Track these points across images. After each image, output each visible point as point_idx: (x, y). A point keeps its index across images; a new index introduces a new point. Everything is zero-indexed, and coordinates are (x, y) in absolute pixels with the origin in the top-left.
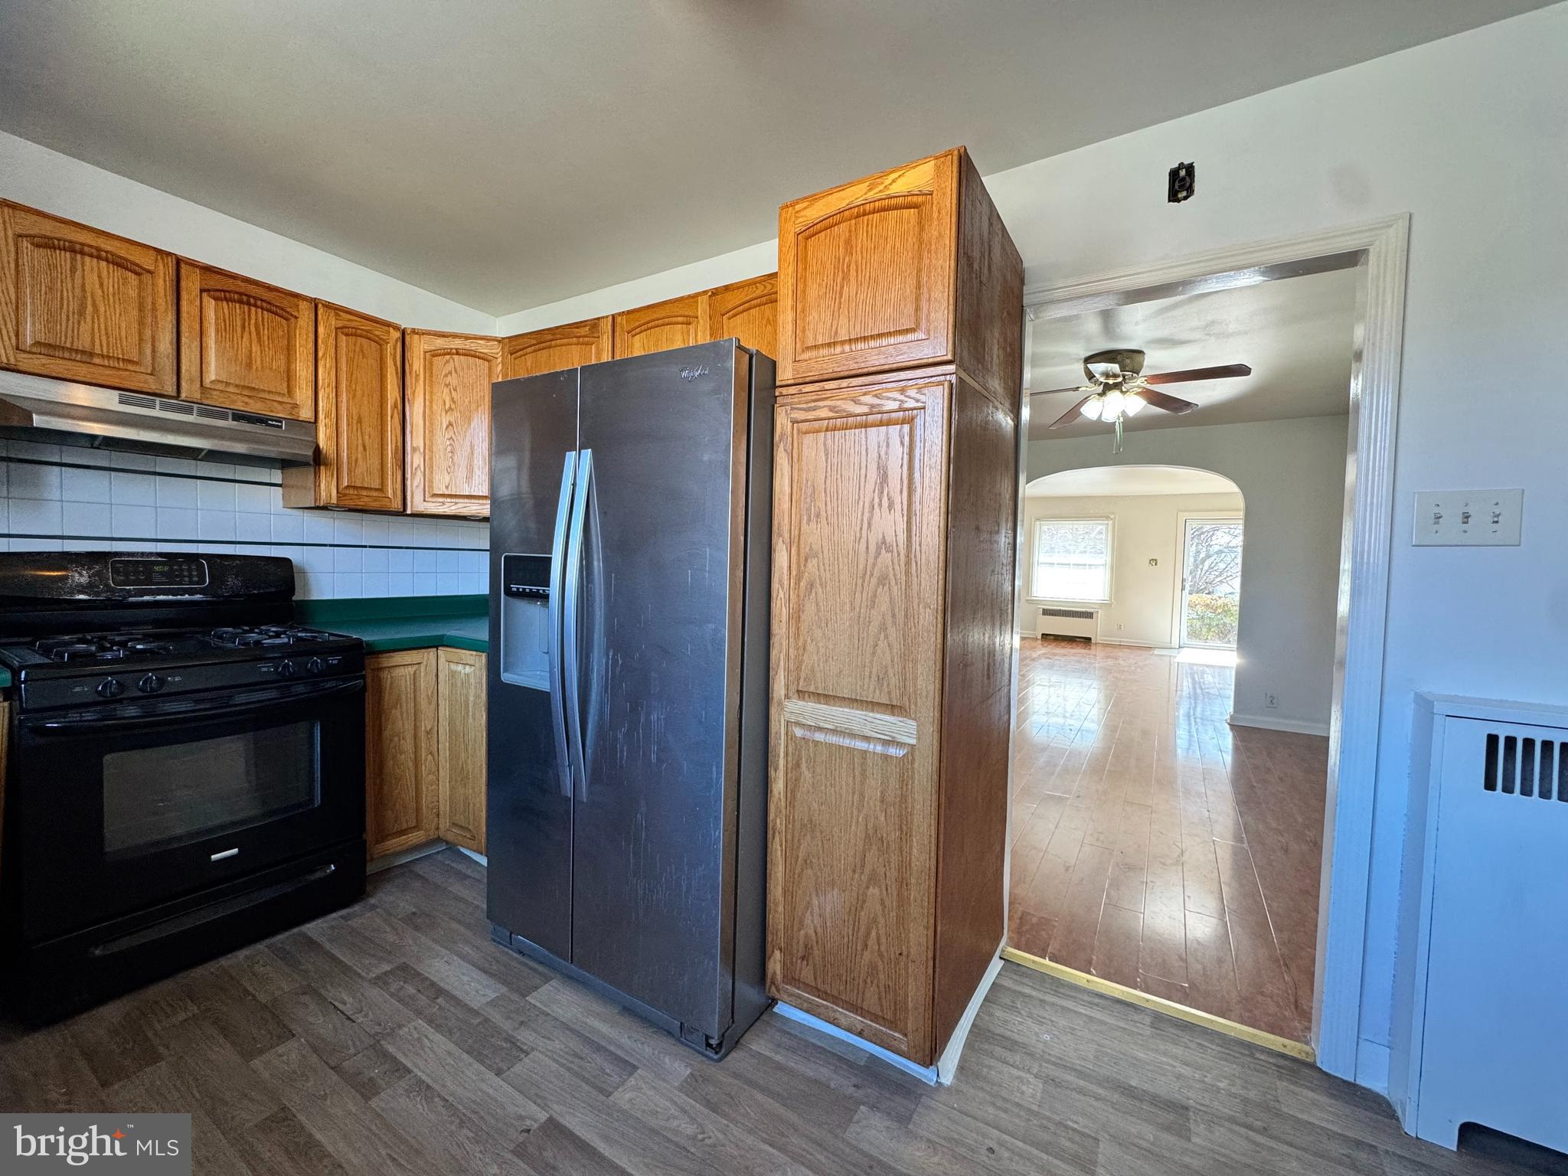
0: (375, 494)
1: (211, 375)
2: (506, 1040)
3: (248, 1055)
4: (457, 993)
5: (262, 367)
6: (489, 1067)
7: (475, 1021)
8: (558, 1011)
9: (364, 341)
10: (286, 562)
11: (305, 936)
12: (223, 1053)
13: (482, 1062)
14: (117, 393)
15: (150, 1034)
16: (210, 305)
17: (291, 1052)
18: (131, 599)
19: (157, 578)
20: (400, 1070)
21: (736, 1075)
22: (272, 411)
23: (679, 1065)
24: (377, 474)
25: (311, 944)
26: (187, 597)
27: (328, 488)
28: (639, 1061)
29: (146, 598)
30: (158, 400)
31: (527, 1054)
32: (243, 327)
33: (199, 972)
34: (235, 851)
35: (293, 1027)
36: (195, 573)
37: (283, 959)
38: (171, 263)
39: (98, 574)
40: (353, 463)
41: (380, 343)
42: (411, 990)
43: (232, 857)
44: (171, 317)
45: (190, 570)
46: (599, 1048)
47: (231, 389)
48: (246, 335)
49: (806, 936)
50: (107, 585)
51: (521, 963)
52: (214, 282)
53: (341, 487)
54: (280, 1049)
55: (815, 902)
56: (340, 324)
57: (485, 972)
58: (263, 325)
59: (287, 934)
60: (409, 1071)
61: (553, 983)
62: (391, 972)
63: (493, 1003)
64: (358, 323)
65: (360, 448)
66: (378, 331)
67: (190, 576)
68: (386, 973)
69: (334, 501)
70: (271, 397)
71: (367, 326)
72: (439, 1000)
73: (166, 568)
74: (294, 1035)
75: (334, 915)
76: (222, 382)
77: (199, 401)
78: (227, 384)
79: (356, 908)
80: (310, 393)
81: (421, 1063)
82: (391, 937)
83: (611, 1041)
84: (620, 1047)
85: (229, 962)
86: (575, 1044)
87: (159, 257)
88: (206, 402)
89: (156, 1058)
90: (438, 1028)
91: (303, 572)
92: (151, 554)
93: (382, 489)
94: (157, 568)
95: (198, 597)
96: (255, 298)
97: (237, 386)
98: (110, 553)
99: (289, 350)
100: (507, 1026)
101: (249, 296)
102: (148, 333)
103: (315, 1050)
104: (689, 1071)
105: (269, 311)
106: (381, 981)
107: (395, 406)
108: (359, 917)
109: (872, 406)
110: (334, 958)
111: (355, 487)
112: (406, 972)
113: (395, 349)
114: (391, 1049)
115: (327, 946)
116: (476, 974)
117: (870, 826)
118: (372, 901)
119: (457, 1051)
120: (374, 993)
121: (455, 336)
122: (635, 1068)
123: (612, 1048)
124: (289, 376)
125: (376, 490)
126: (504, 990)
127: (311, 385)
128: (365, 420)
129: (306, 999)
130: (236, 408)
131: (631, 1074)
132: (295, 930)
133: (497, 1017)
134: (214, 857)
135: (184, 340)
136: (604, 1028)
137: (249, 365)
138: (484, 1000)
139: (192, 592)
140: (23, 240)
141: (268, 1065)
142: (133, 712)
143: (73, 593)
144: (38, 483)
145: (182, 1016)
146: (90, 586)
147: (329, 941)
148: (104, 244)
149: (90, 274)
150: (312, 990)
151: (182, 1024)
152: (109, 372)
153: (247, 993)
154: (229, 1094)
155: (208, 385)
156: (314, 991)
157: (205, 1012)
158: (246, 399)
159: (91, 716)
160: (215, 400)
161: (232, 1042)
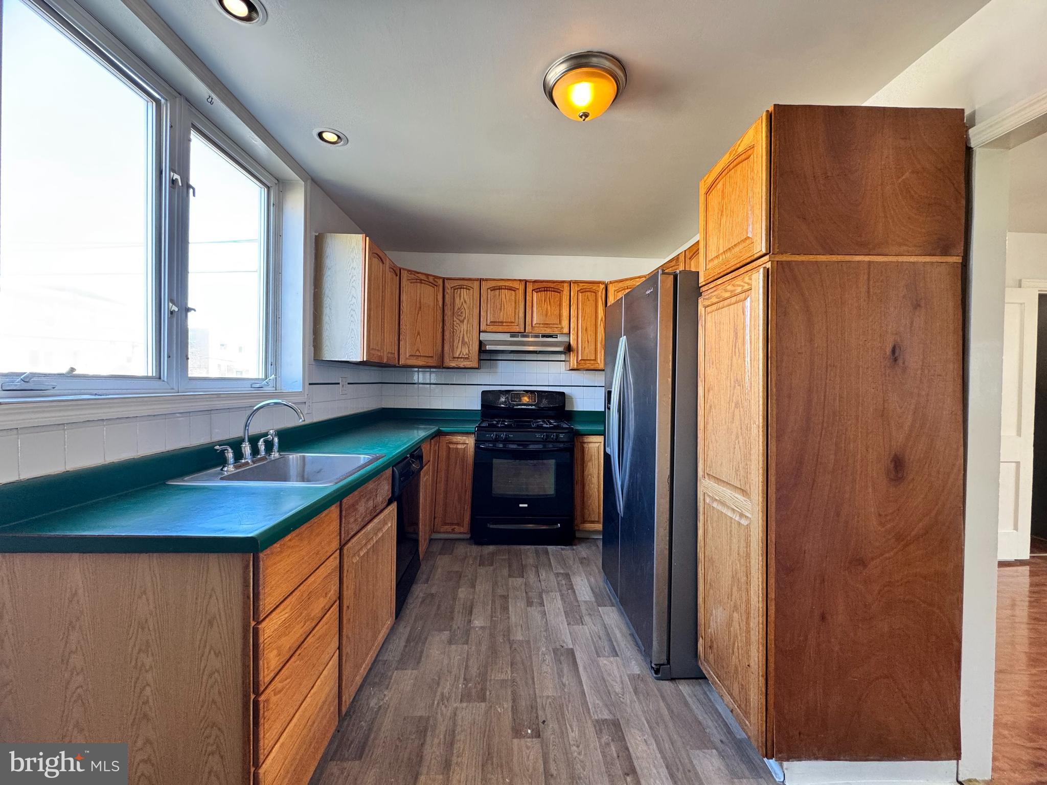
0: (592, 362)
1: (535, 322)
2: (580, 616)
3: (510, 576)
4: (576, 591)
5: (551, 314)
6: (567, 621)
7: (576, 604)
8: (606, 618)
9: (589, 293)
10: (563, 394)
11: (547, 550)
12: (505, 572)
13: (566, 618)
14: (509, 334)
15: (494, 557)
16: (535, 294)
17: (520, 581)
18: (515, 407)
20: (542, 604)
21: (659, 690)
22: (554, 332)
23: (637, 666)
24: (593, 352)
25: (547, 553)
27: (573, 362)
28: (621, 655)
29: (519, 407)
30: (520, 334)
31: (583, 624)
32: (545, 300)
33: (515, 547)
34: (528, 506)
35: (525, 574)
36: (533, 398)
37: (536, 554)
38: (523, 283)
39: (507, 398)
40: (583, 349)
41: (595, 293)
42: (564, 582)
43: (525, 507)
44: (523, 303)
46: (610, 640)
48: (546, 303)
49: (711, 632)
50: (509, 402)
51: (608, 594)
52: (537, 286)
53: (579, 360)
54: (518, 579)
55: (714, 612)
56: (579, 289)
57: (592, 590)
58: (552, 298)
59: (543, 546)
60: (544, 606)
61: (613, 608)
62: (562, 574)
63: (586, 602)
64: (586, 286)
65: (587, 342)
66: (595, 287)
68: (560, 573)
69: (575, 367)
70: (554, 325)
71: (590, 286)
72: (569, 591)
74: (523, 577)
75: (560, 547)
76: (538, 322)
77: (531, 332)
78: (540, 324)
80: (567, 322)
81: (549, 605)
82: (571, 563)
83: (616, 641)
84: (618, 645)
86: (602, 633)
87: (521, 282)
88: (533, 332)
89: (492, 565)
90: (562, 599)
91: (571, 398)
92: (521, 390)
93: (595, 360)
95: (533, 407)
96: (550, 288)
97: (543, 324)
98: (511, 390)
99: (560, 305)
100: (584, 611)
101: (547, 287)
102: (517, 311)
103: (526, 584)
104: (638, 673)
105: (553, 291)
106: (557, 575)
107: (602, 320)
108: (567, 552)
109: (732, 291)
110: (550, 560)
111: (584, 360)
112: (567, 576)
113: (602, 293)
114: (544, 597)
115: (551, 557)
116: (589, 589)
117: (734, 568)
118: (574, 547)
119: (562, 609)
120: (552, 577)
121: (627, 280)
122: (617, 655)
123: (615, 644)
124: (560, 316)
125: (593, 360)
126: (593, 599)
127: (568, 318)
128: (589, 329)
129: (534, 569)
130: (543, 332)
131: (614, 656)
132: (546, 546)
133: (583, 608)
134: (520, 505)
135: (527, 310)
136: (619, 635)
137: (546, 315)
138: (583, 599)
139: (531, 405)
140: (489, 290)
141: (513, 582)
142: (501, 446)
143: (500, 404)
144: (496, 367)
145: (504, 557)
146: (505, 402)
147: (553, 555)
148: (507, 284)
149: (503, 296)
150: (537, 567)
151: (502, 560)
152: (507, 327)
153: (521, 559)
154: (500, 584)
155: (534, 325)
156: (537, 568)
157: (509, 559)
158: (545, 329)
159: (491, 445)
160: (537, 331)
161: (509, 571)
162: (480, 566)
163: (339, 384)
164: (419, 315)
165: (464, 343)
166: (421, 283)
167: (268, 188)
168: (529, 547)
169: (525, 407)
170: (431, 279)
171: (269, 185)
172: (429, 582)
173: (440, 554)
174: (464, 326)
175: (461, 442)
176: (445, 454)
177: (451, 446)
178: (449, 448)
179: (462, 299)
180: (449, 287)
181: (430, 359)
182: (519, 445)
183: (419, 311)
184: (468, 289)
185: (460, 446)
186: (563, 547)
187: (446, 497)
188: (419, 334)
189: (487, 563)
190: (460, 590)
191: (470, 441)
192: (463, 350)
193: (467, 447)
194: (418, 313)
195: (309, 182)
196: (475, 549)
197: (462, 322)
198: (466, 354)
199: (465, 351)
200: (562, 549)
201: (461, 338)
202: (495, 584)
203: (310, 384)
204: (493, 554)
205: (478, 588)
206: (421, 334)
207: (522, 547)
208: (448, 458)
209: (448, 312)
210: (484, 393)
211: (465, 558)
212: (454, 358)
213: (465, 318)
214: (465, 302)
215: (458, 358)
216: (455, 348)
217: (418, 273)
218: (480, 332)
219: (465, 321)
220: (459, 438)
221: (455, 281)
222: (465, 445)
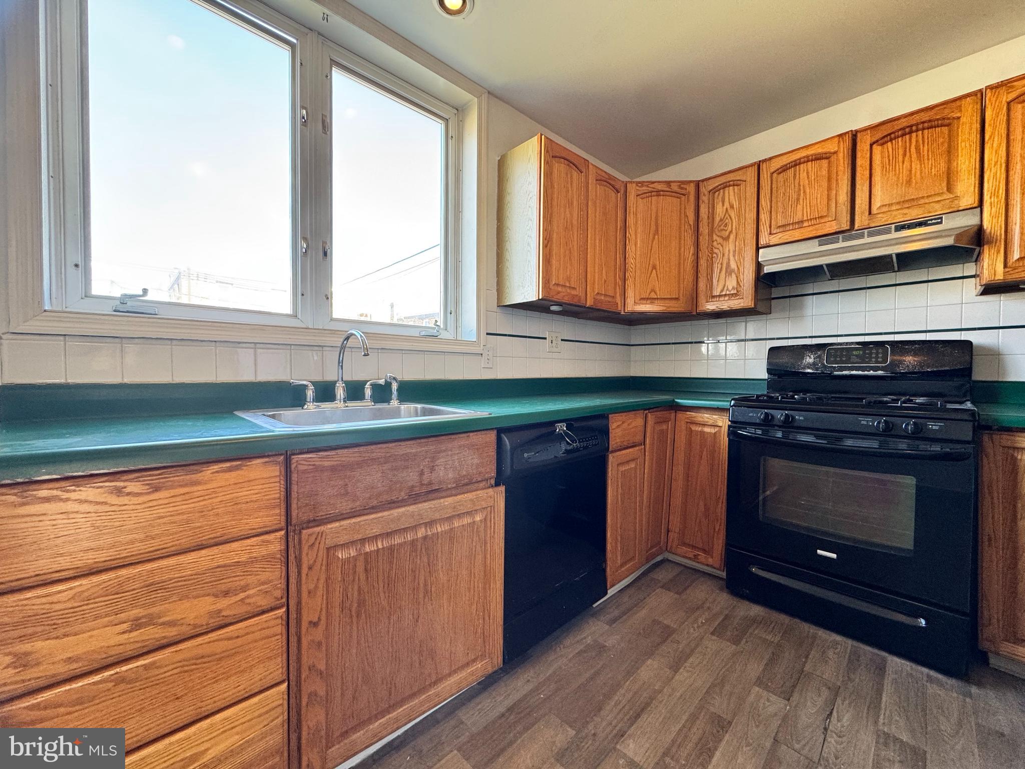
1: (876, 204)
3: (759, 682)
5: (922, 178)
10: (966, 345)
11: (884, 660)
12: (755, 669)
14: (817, 240)
15: (750, 631)
16: (880, 149)
17: (774, 705)
18: (836, 373)
19: (854, 359)
22: (930, 212)
25: (881, 669)
26: (872, 372)
27: (991, 266)
29: (845, 373)
30: (841, 236)
32: (905, 155)
34: (834, 556)
36: (880, 355)
37: (850, 661)
38: (849, 138)
39: (819, 357)
43: (832, 559)
44: (849, 175)
45: (877, 353)
47: (894, 208)
48: (907, 158)
50: (823, 364)
52: (882, 132)
53: (1010, 261)
54: (773, 698)
58: (923, 143)
59: (876, 651)
67: (877, 357)
68: (898, 739)
70: (931, 200)
73: (861, 352)
74: (789, 700)
75: (925, 670)
76: (886, 205)
77: (868, 226)
78: (890, 205)
79: (951, 682)
80: (973, 180)
82: (947, 727)
85: (824, 635)
87: (841, 139)
88: (873, 225)
89: (737, 642)
91: (997, 354)
92: (852, 343)
94: (855, 353)
95: (880, 373)
96: (917, 125)
97: (898, 203)
98: (828, 344)
99: (948, 153)
101: (911, 126)
102: (835, 192)
103: (785, 719)
105: (930, 129)
106: (885, 739)
108: (943, 690)
110: (879, 692)
112: (916, 757)
115: (888, 685)
120: (867, 738)
127: (975, 172)
129: (825, 693)
130: (898, 221)
134: (820, 552)
137: (909, 182)
139: (876, 369)
140: (775, 175)
141: (759, 697)
142: (779, 434)
143: (804, 368)
144: (801, 307)
145: (769, 637)
146: (814, 364)
147: (895, 681)
148: (810, 152)
149: (804, 175)
150: (835, 692)
151: (765, 640)
152: (811, 228)
153: (807, 657)
154: (727, 687)
155: (874, 210)
156: (836, 695)
157: (779, 645)
158: (906, 211)
159: (759, 432)
160: (881, 220)
161: (764, 670)
162: (713, 634)
163: (545, 338)
164: (656, 241)
165: (729, 272)
166: (658, 195)
167: (446, 121)
168: (839, 638)
169: (860, 373)
170: (675, 187)
171: (447, 117)
172: (614, 625)
173: (662, 587)
174: (730, 246)
175: (711, 422)
176: (683, 438)
177: (694, 428)
178: (691, 431)
179: (727, 204)
180: (706, 193)
181: (674, 302)
182: (817, 437)
183: (654, 235)
184: (737, 185)
185: (707, 430)
186: (932, 673)
187: (685, 503)
188: (654, 267)
189: (729, 633)
190: (649, 662)
191: (723, 422)
192: (727, 283)
193: (720, 431)
194: (654, 238)
195: (485, 97)
196: (724, 599)
197: (727, 239)
198: (733, 288)
199: (731, 283)
200: (930, 679)
201: (724, 265)
202: (718, 684)
203: (488, 334)
204: (754, 621)
205: (682, 675)
206: (658, 267)
207: (822, 633)
208: (689, 443)
209: (704, 229)
210: (772, 350)
211: (698, 608)
212: (713, 297)
213: (731, 232)
214: (732, 207)
215: (720, 296)
216: (715, 281)
217: (653, 183)
218: (758, 249)
219: (732, 237)
220: (706, 417)
221: (718, 179)
222: (717, 429)
